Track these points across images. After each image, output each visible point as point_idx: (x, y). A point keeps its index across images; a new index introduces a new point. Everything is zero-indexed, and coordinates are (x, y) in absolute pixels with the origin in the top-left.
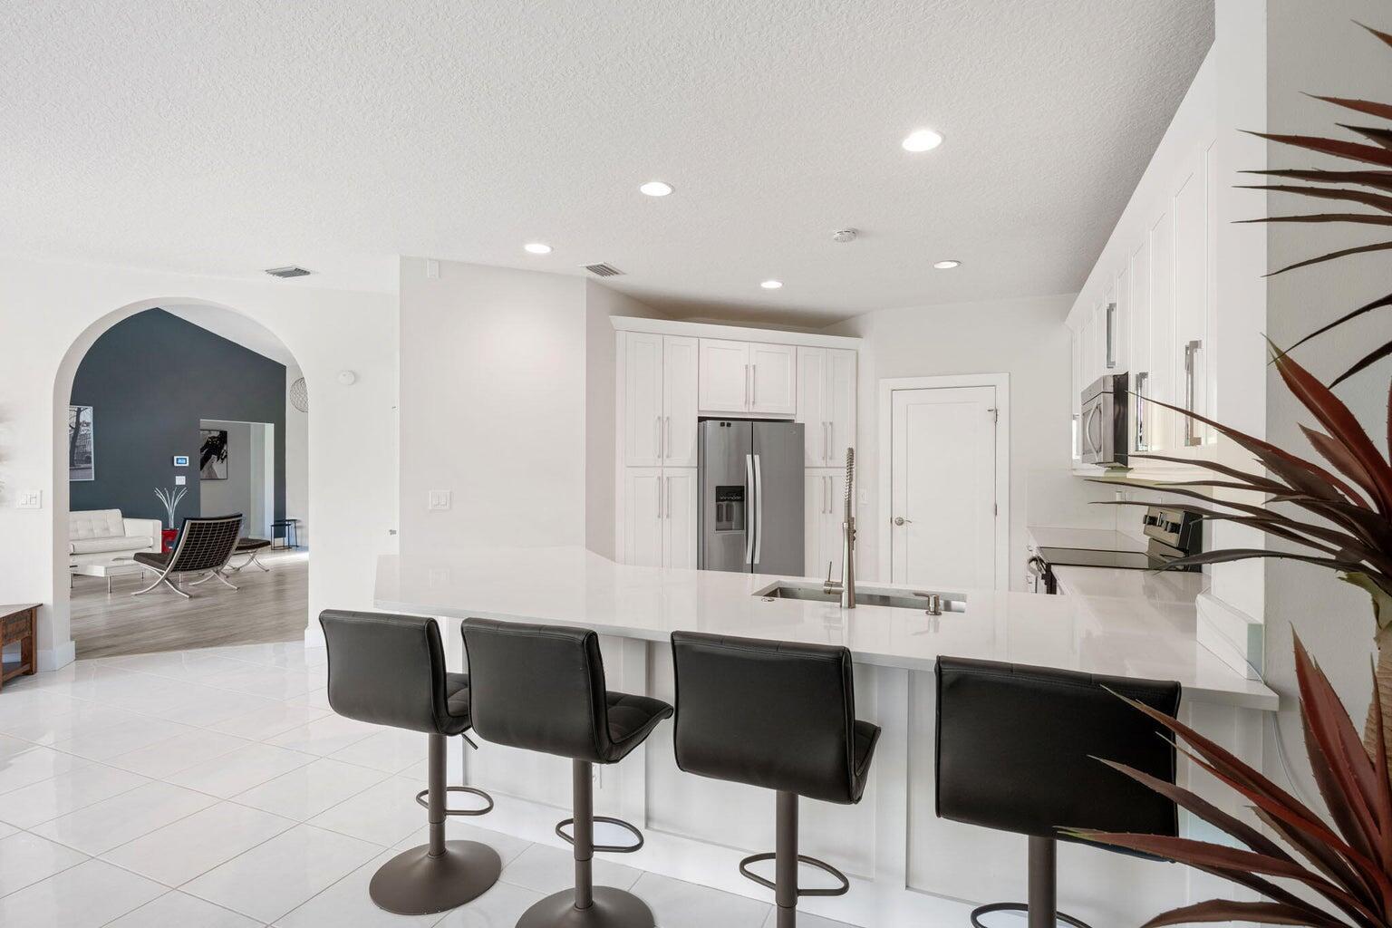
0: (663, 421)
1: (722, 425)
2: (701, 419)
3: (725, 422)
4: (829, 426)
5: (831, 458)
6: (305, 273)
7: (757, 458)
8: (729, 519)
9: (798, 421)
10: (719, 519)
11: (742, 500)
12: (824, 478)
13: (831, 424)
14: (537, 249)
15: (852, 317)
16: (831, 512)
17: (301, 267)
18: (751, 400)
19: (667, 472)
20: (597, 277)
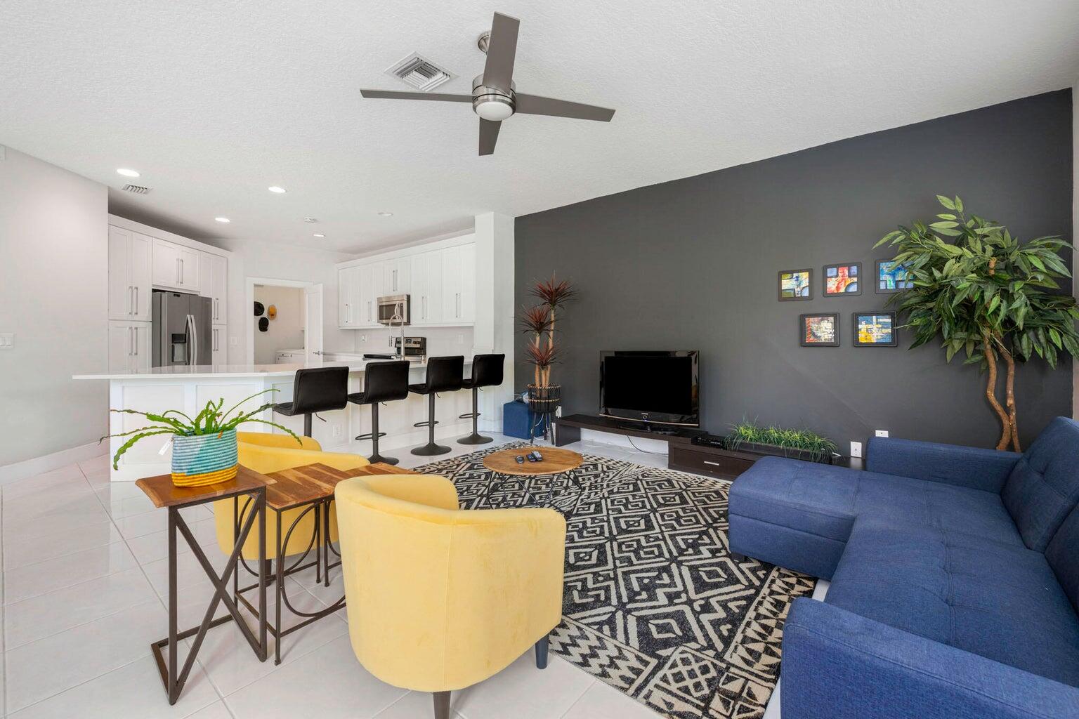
0: (133, 290)
2: (154, 291)
3: (177, 295)
4: (217, 301)
5: (217, 319)
7: (193, 317)
11: (185, 342)
16: (217, 350)
18: (180, 281)
19: (136, 324)
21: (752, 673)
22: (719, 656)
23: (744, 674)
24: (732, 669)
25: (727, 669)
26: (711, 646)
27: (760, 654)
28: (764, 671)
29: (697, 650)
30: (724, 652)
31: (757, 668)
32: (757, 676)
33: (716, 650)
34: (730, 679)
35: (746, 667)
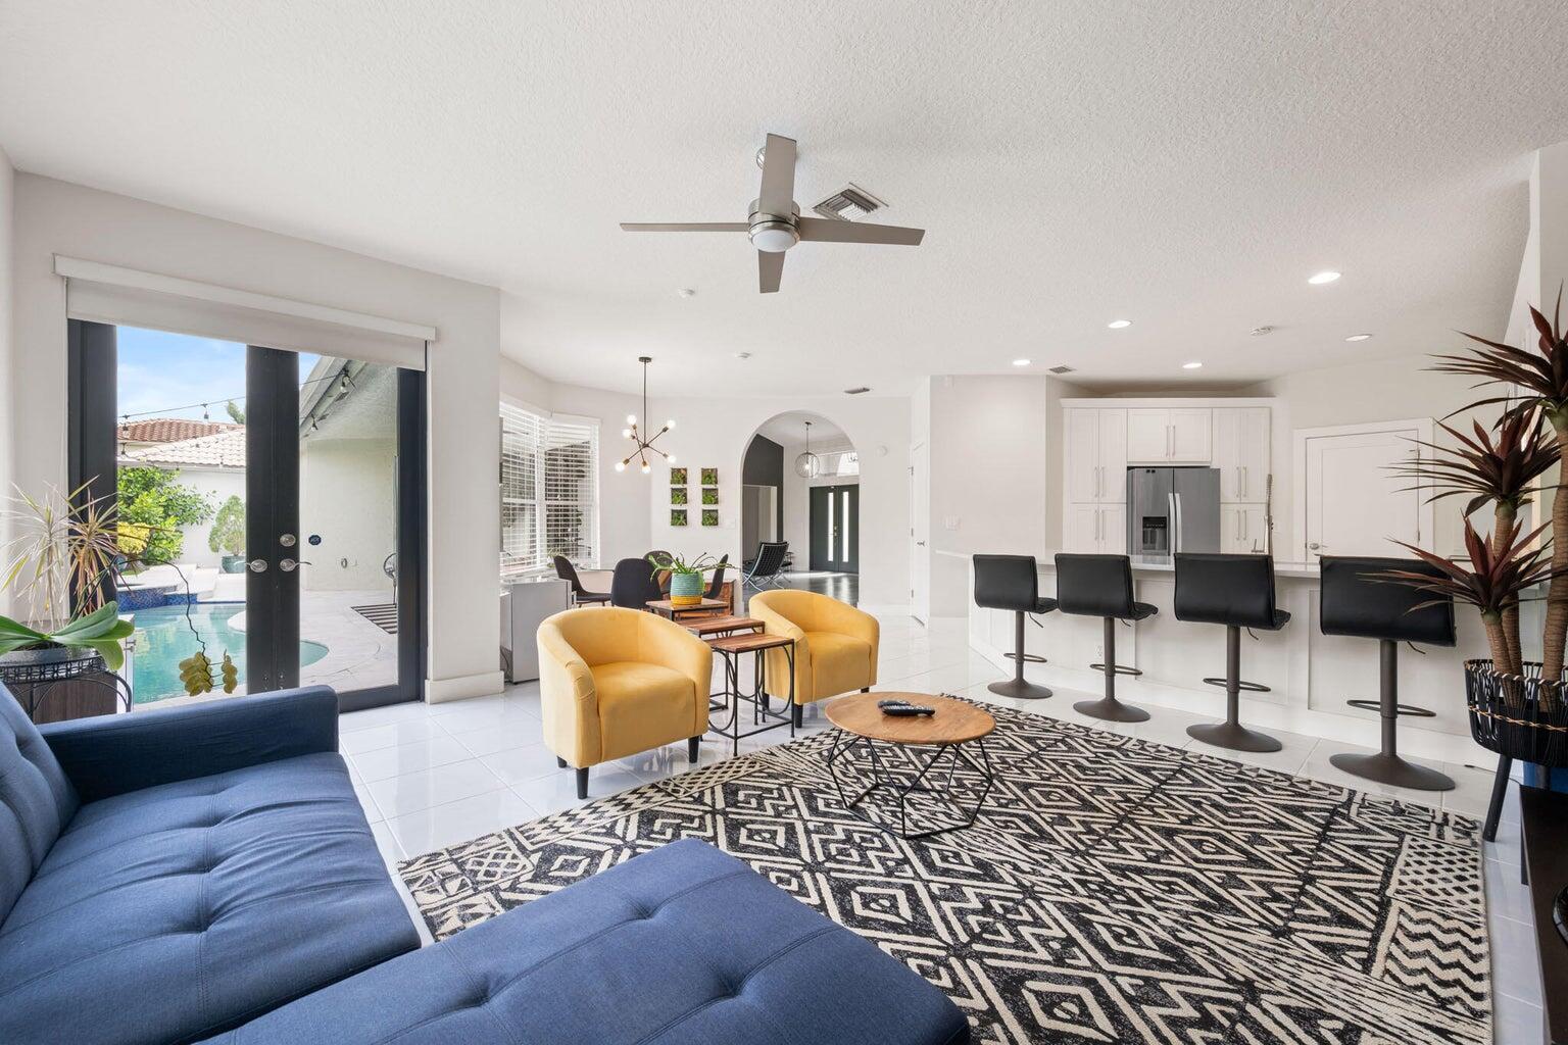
0: (1100, 472)
1: (1148, 471)
2: (1129, 468)
3: (1151, 470)
4: (1243, 473)
5: (1245, 496)
6: (868, 390)
7: (1177, 495)
8: (1153, 541)
9: (1214, 466)
10: (1144, 542)
11: (1165, 527)
12: (1238, 512)
13: (1245, 469)
14: (1022, 363)
15: (1264, 381)
16: (1245, 539)
17: (866, 387)
18: (1172, 451)
19: (1102, 507)
20: (1056, 374)
21: (451, 903)
22: (495, 890)
23: (457, 898)
24: (471, 892)
25: (475, 889)
26: (513, 888)
27: (464, 921)
28: (444, 913)
29: (518, 877)
30: (497, 896)
31: (453, 911)
32: (445, 905)
33: (505, 890)
34: (463, 885)
35: (461, 903)
